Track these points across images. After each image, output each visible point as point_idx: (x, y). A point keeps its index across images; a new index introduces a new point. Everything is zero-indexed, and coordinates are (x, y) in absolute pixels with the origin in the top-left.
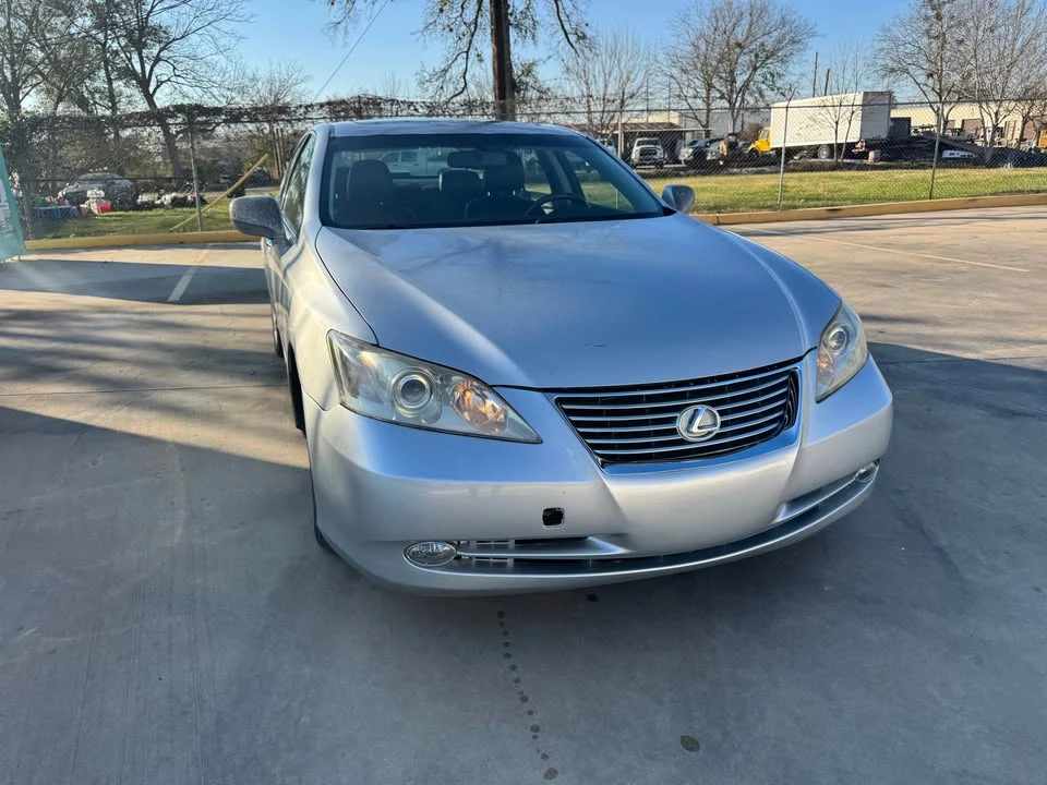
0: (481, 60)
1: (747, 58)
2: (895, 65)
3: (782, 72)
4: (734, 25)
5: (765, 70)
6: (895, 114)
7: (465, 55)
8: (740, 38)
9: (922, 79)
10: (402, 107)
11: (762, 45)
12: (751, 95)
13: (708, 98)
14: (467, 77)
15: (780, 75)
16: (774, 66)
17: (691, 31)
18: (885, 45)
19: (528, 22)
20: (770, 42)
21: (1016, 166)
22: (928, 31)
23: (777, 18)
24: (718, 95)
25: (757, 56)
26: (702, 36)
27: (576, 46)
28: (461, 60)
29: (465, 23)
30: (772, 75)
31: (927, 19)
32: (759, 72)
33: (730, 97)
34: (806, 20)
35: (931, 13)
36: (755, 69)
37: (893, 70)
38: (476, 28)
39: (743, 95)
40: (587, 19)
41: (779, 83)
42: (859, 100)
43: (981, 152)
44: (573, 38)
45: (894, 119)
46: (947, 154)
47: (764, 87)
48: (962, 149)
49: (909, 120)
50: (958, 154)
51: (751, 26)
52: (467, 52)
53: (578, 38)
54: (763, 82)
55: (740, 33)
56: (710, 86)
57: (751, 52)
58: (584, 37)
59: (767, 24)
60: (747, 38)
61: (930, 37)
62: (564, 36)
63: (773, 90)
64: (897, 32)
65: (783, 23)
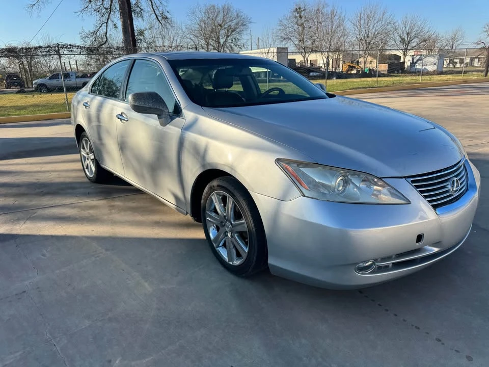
0: (116, 27)
1: (224, 31)
2: (285, 36)
3: (239, 38)
4: (216, 16)
5: (232, 37)
6: (290, 57)
7: (105, 24)
8: (220, 22)
9: (297, 42)
10: (83, 49)
11: (230, 26)
12: (227, 48)
13: (208, 49)
14: (107, 35)
15: (238, 40)
16: (235, 35)
17: (197, 19)
18: (281, 28)
19: (138, 9)
20: (233, 24)
21: (337, 78)
22: (297, 23)
23: (235, 14)
24: (213, 48)
25: (228, 31)
26: (202, 21)
27: (163, 22)
28: (104, 27)
29: (105, 8)
30: (235, 39)
31: (296, 17)
32: (229, 38)
33: (218, 49)
34: (247, 16)
35: (297, 15)
36: (228, 36)
37: (285, 39)
38: (110, 11)
39: (224, 48)
40: (168, 10)
41: (239, 43)
42: (275, 51)
43: (324, 73)
44: (160, 18)
45: (290, 60)
46: (311, 74)
47: (232, 45)
48: (316, 72)
49: (295, 60)
50: (315, 74)
51: (224, 17)
52: (107, 23)
53: (163, 19)
54: (232, 43)
55: (219, 20)
56: (208, 44)
57: (225, 28)
58: (166, 18)
59: (231, 17)
60: (223, 22)
61: (298, 25)
62: (155, 17)
63: (236, 46)
64: (285, 22)
65: (238, 16)
